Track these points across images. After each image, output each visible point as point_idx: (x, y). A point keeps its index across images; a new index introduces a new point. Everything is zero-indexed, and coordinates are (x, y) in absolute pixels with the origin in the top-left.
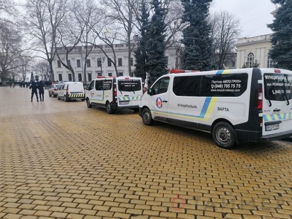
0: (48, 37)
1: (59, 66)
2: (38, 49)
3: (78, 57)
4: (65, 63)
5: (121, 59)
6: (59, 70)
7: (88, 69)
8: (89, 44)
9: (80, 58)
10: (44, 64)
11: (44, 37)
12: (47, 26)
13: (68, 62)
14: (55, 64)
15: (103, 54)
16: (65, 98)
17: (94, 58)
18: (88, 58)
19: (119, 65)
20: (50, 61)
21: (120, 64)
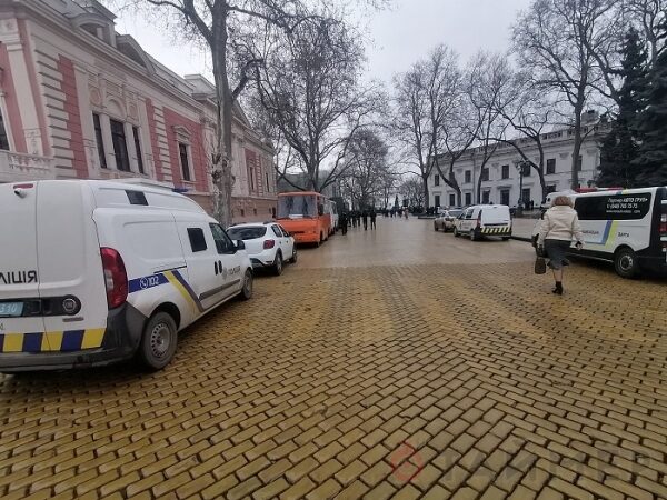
0: (425, 141)
1: (437, 184)
2: (409, 161)
3: (468, 166)
4: (447, 176)
5: (554, 160)
6: (437, 189)
7: (484, 184)
8: (491, 142)
9: (471, 168)
10: (412, 183)
11: (419, 142)
12: (426, 125)
13: (452, 175)
14: (431, 182)
15: (519, 155)
16: (472, 235)
17: (495, 165)
18: (486, 166)
19: (548, 173)
20: (425, 176)
21: (551, 170)
